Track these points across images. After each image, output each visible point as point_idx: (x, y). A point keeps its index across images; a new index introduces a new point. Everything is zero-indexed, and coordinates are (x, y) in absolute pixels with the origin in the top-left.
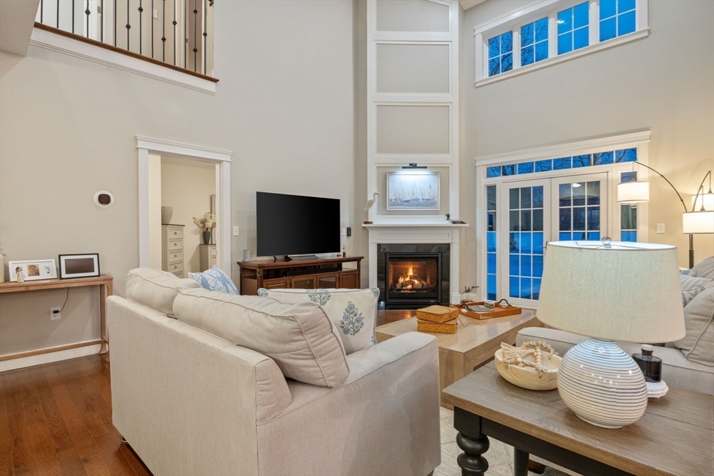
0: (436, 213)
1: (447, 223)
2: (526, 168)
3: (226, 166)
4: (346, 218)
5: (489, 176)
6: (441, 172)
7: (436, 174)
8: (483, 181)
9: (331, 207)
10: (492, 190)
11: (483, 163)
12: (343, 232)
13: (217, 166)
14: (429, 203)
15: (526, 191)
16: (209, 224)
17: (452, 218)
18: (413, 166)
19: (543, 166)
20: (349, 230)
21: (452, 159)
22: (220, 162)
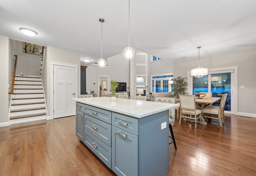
0: (143, 85)
1: (145, 86)
2: (158, 77)
3: (109, 78)
4: (127, 86)
5: (153, 78)
6: (144, 78)
7: (143, 78)
8: (152, 79)
9: (125, 84)
10: (153, 81)
11: (152, 76)
12: (127, 88)
13: (108, 78)
14: (142, 83)
15: (158, 81)
16: (101, 86)
17: (146, 86)
18: (139, 77)
19: (161, 77)
20: (128, 88)
21: (146, 75)
22: (108, 77)
